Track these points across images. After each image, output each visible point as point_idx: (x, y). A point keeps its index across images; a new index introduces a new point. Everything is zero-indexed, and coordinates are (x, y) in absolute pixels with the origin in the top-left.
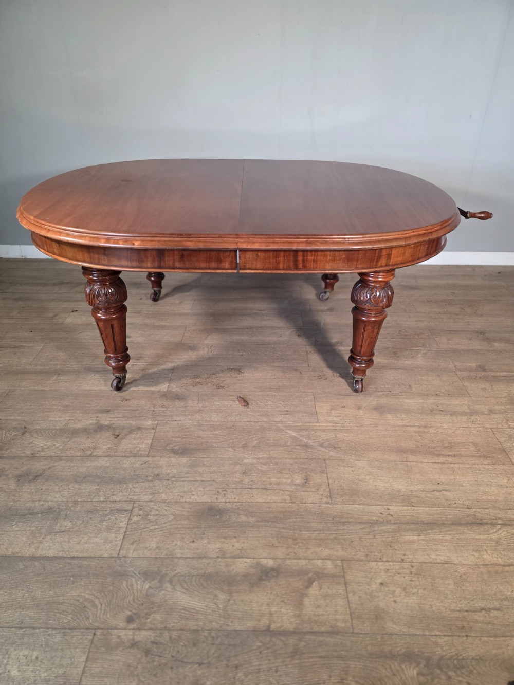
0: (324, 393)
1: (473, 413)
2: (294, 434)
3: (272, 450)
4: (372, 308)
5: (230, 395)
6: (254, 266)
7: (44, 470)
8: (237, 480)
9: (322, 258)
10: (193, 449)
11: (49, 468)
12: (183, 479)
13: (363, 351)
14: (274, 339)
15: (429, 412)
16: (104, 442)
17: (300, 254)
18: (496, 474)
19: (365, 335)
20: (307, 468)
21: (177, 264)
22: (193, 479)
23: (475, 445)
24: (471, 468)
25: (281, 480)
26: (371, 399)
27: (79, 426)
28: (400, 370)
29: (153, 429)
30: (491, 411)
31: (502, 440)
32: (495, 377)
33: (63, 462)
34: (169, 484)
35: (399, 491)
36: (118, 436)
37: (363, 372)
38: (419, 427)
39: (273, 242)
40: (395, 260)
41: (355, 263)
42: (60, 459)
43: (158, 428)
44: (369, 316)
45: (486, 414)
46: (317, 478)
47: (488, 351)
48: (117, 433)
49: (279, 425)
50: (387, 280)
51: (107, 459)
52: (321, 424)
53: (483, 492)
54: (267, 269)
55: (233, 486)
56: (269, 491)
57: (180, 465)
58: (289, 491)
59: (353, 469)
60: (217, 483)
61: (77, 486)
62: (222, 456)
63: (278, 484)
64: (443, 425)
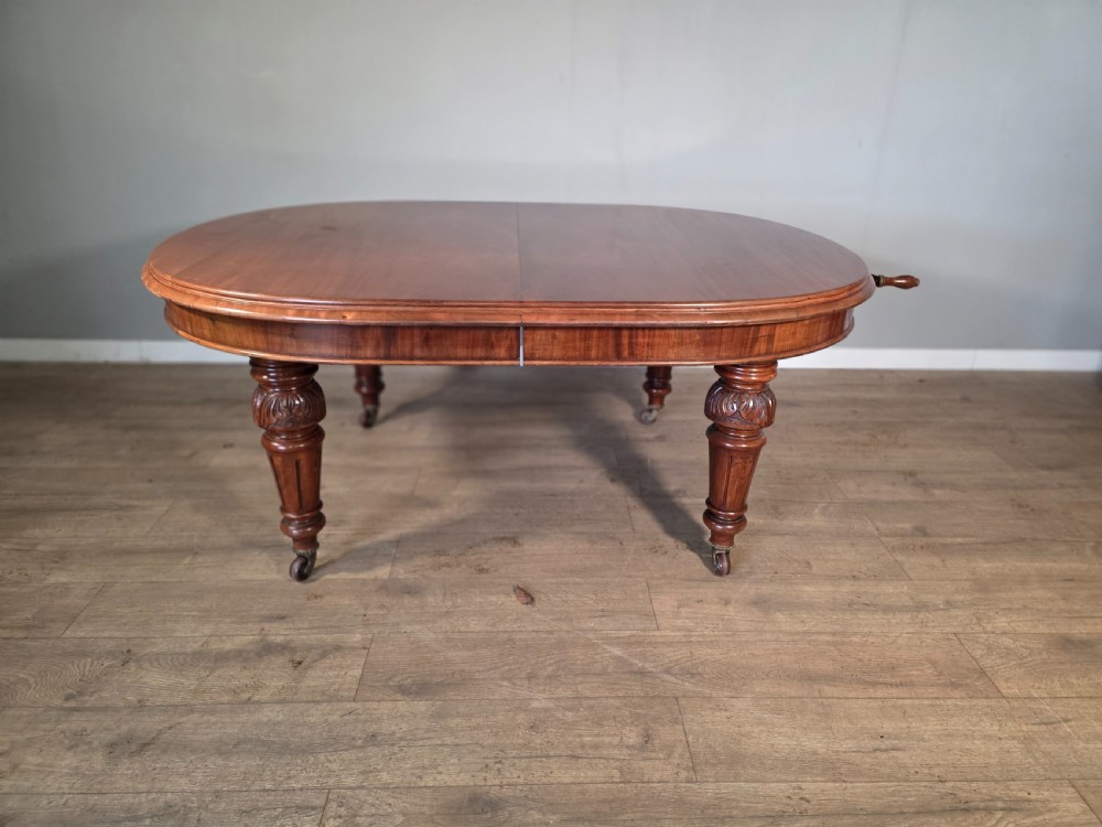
0: (664, 577)
1: (921, 607)
2: (617, 652)
3: (582, 683)
4: (742, 427)
5: (500, 585)
6: (548, 354)
7: (160, 732)
8: (520, 741)
9: (661, 341)
10: (437, 684)
11: (170, 728)
12: (420, 743)
13: (728, 500)
14: (571, 486)
15: (847, 607)
16: (275, 676)
17: (626, 333)
18: (977, 715)
19: (732, 474)
20: (645, 715)
21: (418, 352)
22: (439, 742)
23: (933, 663)
24: (932, 705)
25: (602, 738)
26: (746, 586)
27: (228, 646)
28: (787, 537)
29: (365, 648)
30: (949, 604)
31: (978, 653)
32: (945, 545)
33: (196, 715)
34: (394, 754)
35: (815, 753)
36: (300, 663)
37: (730, 539)
38: (834, 634)
39: (581, 314)
40: (781, 344)
41: (716, 348)
42: (191, 710)
43: (373, 646)
44: (736, 440)
45: (943, 609)
46: (666, 734)
47: (926, 503)
48: (298, 659)
49: (591, 636)
50: (765, 379)
51: (278, 707)
52: (663, 633)
53: (961, 750)
54: (569, 359)
55: (514, 753)
56: (580, 761)
57: (415, 716)
58: (618, 760)
59: (727, 714)
60: (483, 747)
61: (220, 762)
62: (491, 697)
63: (596, 747)
64: (874, 629)
